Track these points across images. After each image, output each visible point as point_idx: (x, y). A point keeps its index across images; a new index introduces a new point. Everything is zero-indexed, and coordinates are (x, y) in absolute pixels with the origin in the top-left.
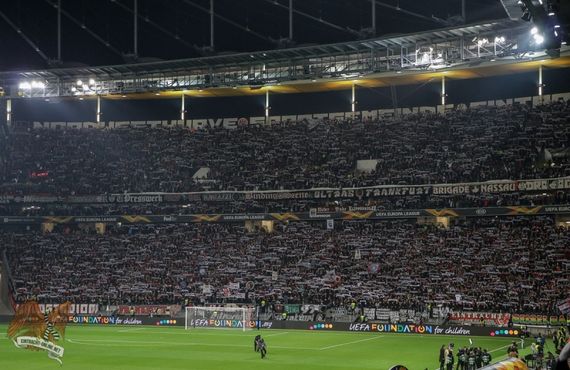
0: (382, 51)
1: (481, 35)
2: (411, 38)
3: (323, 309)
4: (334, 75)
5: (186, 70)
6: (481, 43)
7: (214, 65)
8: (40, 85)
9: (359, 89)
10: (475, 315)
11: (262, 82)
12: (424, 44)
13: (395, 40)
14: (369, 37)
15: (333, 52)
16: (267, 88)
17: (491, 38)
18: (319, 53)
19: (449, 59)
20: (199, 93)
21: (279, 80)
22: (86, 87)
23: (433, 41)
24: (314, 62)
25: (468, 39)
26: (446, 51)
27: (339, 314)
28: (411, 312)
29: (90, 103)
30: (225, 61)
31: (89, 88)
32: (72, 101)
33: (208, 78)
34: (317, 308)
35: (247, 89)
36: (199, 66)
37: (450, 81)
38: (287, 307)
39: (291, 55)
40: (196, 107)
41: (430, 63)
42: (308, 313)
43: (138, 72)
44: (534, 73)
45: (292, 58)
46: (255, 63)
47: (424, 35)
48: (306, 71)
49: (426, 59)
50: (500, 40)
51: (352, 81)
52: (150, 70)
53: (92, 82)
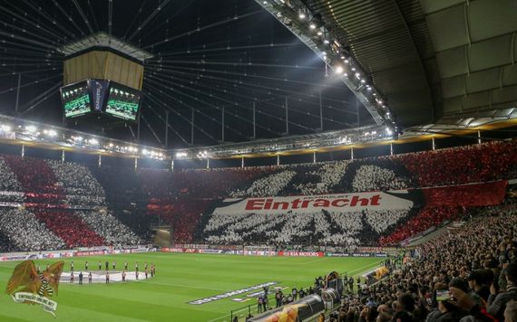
0: (325, 137)
1: (366, 130)
2: (339, 132)
4: (306, 147)
5: (244, 146)
6: (366, 134)
7: (255, 144)
8: (185, 155)
9: (317, 153)
10: (367, 248)
11: (276, 151)
12: (343, 135)
13: (331, 133)
14: (320, 132)
15: (305, 138)
16: (278, 153)
17: (370, 132)
18: (300, 139)
19: (353, 141)
20: (250, 156)
21: (282, 150)
23: (347, 133)
24: (298, 143)
25: (361, 132)
26: (352, 137)
29: (204, 161)
30: (260, 143)
31: (204, 154)
32: (197, 161)
33: (253, 150)
35: (270, 154)
36: (249, 145)
37: (355, 150)
39: (288, 140)
40: (248, 162)
41: (345, 142)
43: (224, 148)
44: (388, 146)
45: (288, 141)
46: (273, 143)
47: (343, 131)
48: (294, 146)
49: (344, 140)
50: (374, 133)
51: (314, 150)
52: (229, 147)
53: (205, 152)
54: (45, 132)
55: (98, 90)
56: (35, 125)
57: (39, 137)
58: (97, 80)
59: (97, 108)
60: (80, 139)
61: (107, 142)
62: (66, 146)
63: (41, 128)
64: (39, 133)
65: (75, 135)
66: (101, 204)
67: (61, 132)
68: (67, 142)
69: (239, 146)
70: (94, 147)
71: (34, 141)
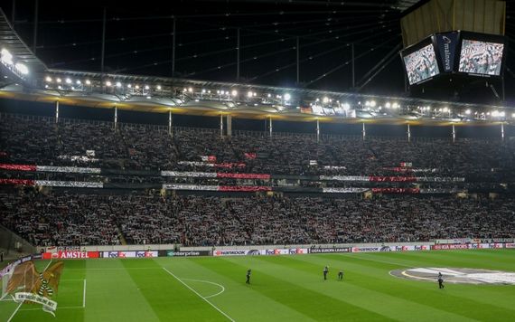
54: (388, 105)
55: (447, 46)
56: (375, 99)
57: (381, 112)
58: (443, 34)
59: (448, 68)
60: (429, 108)
61: (461, 109)
62: (412, 119)
63: (381, 102)
64: (380, 108)
65: (422, 104)
66: (460, 187)
67: (404, 104)
68: (414, 115)
70: (446, 116)
71: (374, 118)
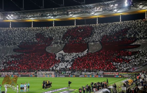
3: (72, 72)
10: (110, 73)
18: (71, 8)
22: (10, 17)
27: (76, 73)
28: (94, 73)
30: (47, 10)
33: (42, 15)
34: (70, 72)
36: (40, 11)
38: (62, 72)
39: (64, 9)
42: (68, 73)
46: (54, 11)
48: (67, 13)
53: (12, 15)
69: (33, 12)
